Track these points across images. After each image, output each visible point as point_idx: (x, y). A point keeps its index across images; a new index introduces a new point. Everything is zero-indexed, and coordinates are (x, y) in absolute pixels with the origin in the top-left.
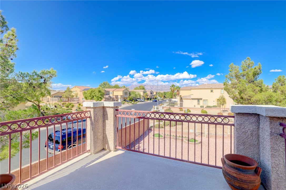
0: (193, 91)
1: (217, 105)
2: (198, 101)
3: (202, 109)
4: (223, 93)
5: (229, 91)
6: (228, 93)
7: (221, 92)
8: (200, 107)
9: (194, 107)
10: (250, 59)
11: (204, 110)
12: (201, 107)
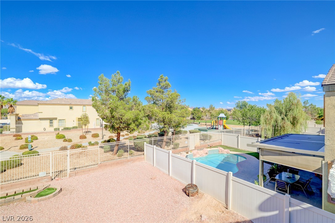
0: (41, 108)
1: (78, 126)
2: (51, 122)
3: (57, 132)
4: (85, 110)
5: (99, 109)
6: (97, 111)
7: (83, 109)
8: (53, 130)
9: (43, 131)
10: (120, 74)
11: (60, 133)
12: (56, 129)
